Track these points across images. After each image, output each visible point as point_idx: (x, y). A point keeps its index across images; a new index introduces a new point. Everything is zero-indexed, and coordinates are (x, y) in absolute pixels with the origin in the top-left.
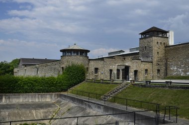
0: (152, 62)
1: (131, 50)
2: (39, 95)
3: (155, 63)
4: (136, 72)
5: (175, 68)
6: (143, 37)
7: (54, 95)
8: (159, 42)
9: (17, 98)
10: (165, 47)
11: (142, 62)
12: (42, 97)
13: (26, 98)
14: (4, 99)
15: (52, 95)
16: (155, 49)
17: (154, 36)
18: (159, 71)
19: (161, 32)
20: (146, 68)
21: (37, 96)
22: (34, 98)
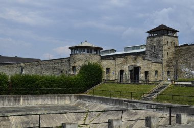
0: (162, 63)
1: (126, 49)
2: (58, 96)
3: (165, 64)
4: (146, 73)
5: (187, 70)
6: (150, 36)
7: (73, 97)
8: (169, 41)
9: (36, 99)
10: (175, 47)
11: (152, 62)
12: (61, 99)
13: (45, 100)
14: (22, 101)
15: (71, 96)
16: (166, 49)
17: (164, 35)
18: (168, 72)
19: (170, 30)
20: (156, 69)
21: (56, 97)
22: (53, 100)
